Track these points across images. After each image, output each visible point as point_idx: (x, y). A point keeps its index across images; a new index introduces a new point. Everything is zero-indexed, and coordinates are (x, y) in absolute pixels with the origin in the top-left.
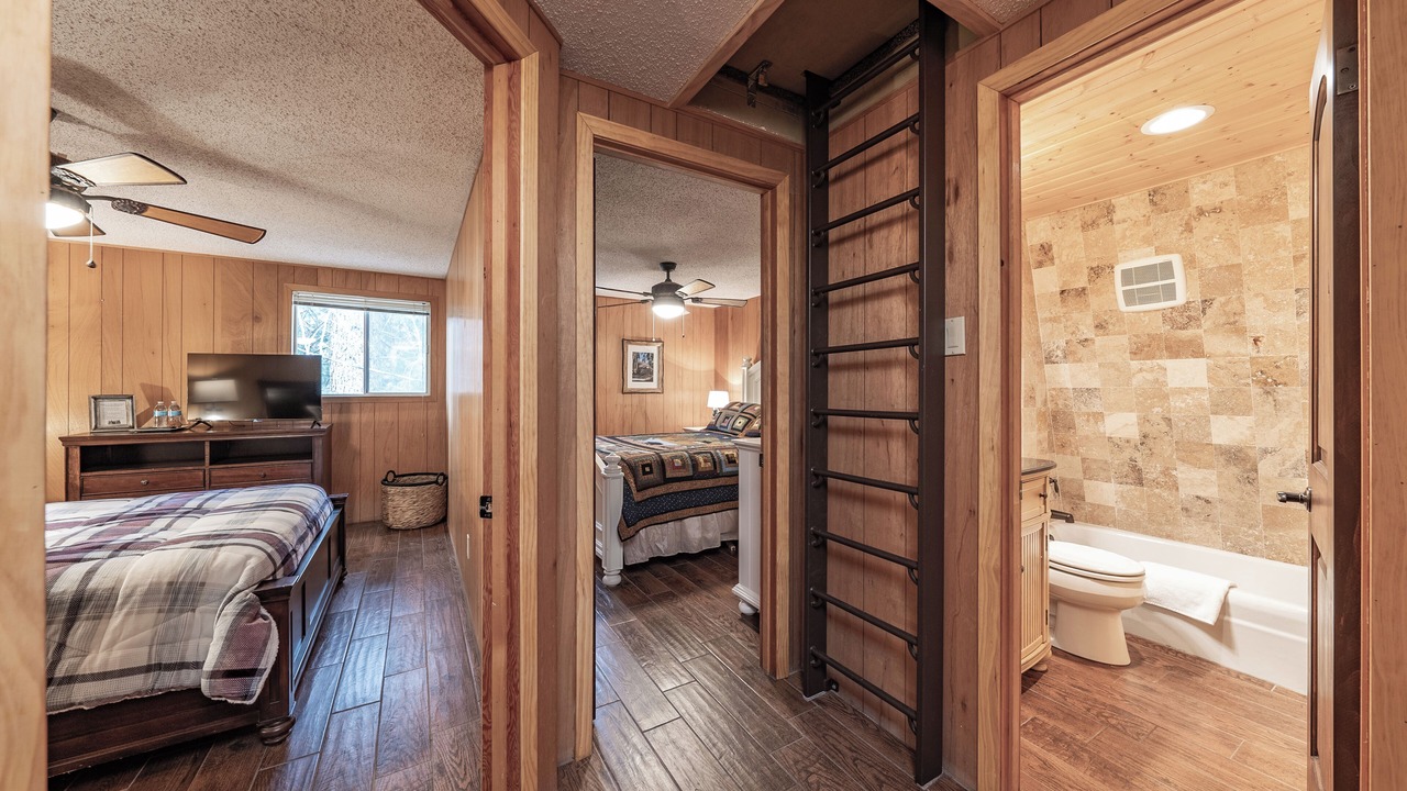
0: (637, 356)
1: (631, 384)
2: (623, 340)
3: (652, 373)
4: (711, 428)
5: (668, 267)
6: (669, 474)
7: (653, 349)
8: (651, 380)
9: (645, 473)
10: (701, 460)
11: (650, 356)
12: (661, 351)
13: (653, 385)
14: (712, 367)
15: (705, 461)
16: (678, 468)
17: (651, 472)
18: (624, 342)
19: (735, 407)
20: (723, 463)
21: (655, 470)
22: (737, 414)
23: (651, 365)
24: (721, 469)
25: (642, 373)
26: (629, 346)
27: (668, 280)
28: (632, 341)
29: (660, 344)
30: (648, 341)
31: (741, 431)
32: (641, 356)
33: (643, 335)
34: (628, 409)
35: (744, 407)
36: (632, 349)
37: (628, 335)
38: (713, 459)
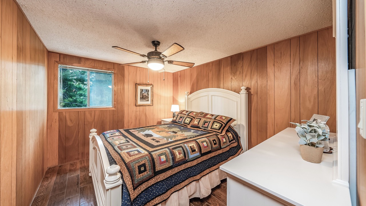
0: (142, 90)
1: (139, 102)
2: (136, 84)
3: (148, 98)
4: (174, 122)
5: (156, 44)
6: (158, 168)
7: (149, 88)
8: (148, 101)
9: (140, 172)
10: (177, 153)
11: (147, 91)
12: (152, 89)
13: (149, 103)
14: (172, 95)
15: (180, 154)
16: (164, 162)
17: (145, 170)
18: (136, 85)
19: (184, 113)
20: (189, 152)
21: (148, 168)
22: (186, 116)
23: (148, 94)
24: (189, 157)
25: (143, 98)
26: (139, 87)
27: (156, 50)
28: (139, 84)
29: (152, 86)
30: (147, 85)
31: (189, 124)
32: (144, 91)
33: (145, 82)
34: (138, 113)
35: (188, 113)
36: (140, 88)
37: (138, 82)
38: (184, 151)
